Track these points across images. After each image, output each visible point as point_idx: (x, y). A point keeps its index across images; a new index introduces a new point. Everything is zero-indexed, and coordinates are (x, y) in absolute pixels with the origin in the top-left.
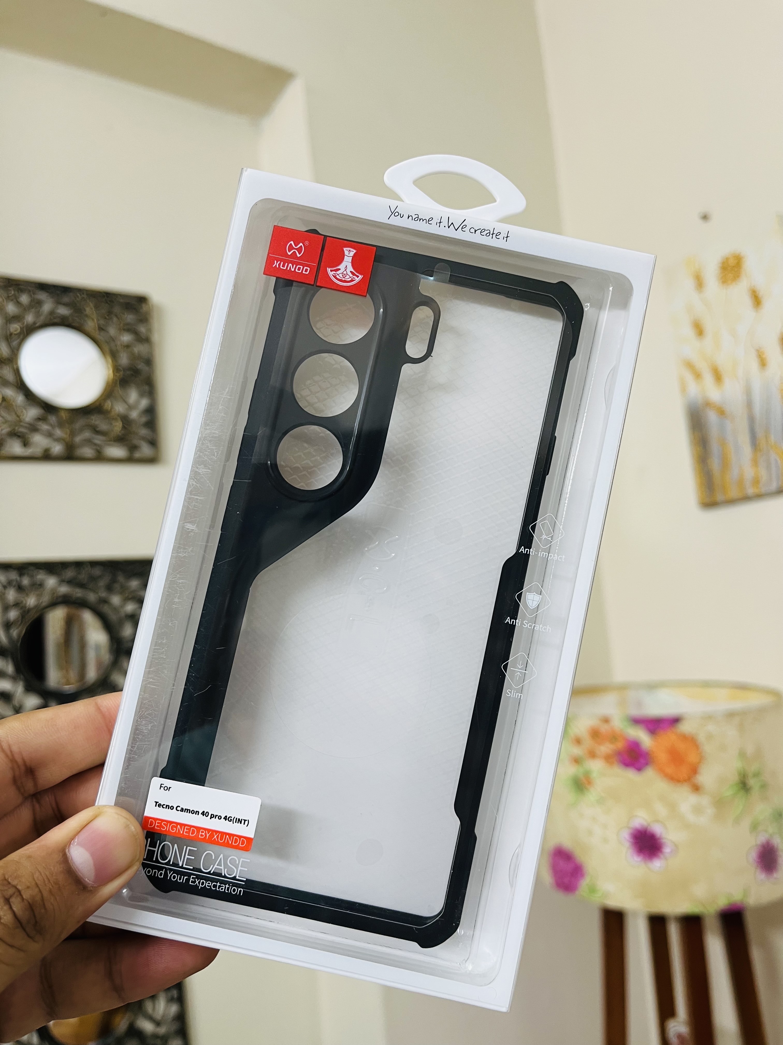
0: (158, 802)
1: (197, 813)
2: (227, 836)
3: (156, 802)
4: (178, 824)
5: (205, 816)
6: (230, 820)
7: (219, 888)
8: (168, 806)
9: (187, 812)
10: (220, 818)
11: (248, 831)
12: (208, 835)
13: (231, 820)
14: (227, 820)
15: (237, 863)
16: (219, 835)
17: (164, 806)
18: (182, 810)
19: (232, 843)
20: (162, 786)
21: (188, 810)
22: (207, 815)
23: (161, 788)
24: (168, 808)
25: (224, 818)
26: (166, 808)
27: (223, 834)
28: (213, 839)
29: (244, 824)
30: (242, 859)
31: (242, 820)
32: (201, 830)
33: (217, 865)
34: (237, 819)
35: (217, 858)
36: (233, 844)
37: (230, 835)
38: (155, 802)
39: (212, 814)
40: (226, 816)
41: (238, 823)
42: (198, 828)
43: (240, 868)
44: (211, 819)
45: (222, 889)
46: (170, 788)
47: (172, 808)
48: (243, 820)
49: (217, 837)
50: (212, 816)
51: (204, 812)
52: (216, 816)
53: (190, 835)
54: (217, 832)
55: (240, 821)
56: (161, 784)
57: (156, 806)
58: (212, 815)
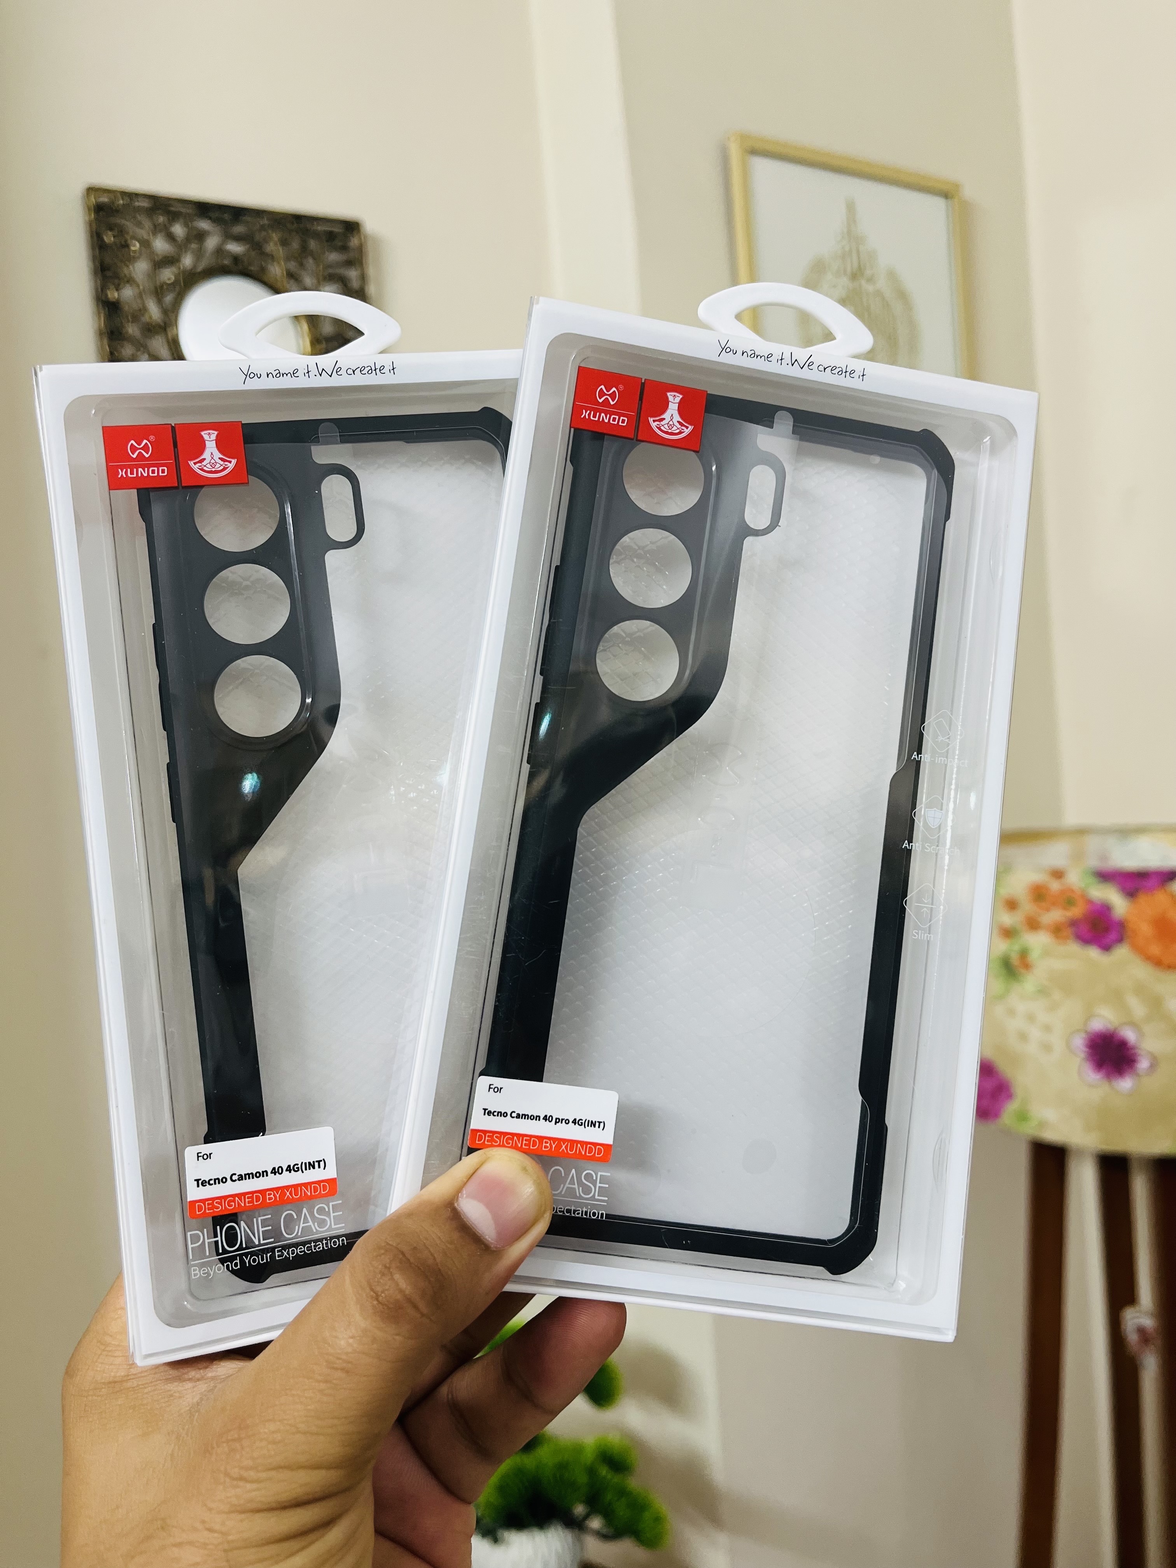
0: (487, 1109)
1: (538, 1118)
2: (579, 1145)
3: (485, 1110)
4: (513, 1135)
5: (548, 1121)
6: (580, 1124)
7: (574, 1213)
8: (500, 1114)
9: (525, 1118)
10: (567, 1122)
11: (605, 1136)
12: (554, 1146)
13: (582, 1123)
14: (577, 1124)
15: (594, 1178)
16: (568, 1144)
17: (496, 1114)
18: (518, 1116)
19: (585, 1153)
20: (491, 1086)
21: (525, 1116)
22: (550, 1120)
23: (491, 1089)
24: (501, 1116)
25: (573, 1122)
26: (498, 1116)
27: (573, 1142)
28: (560, 1151)
29: (599, 1127)
30: (600, 1174)
31: (595, 1122)
32: (544, 1140)
33: (569, 1184)
34: (589, 1121)
35: (567, 1174)
36: (587, 1154)
37: (583, 1143)
38: (483, 1109)
39: (557, 1117)
40: (575, 1119)
41: (591, 1126)
42: (542, 1139)
43: (598, 1185)
44: (555, 1124)
45: (578, 1214)
46: (501, 1088)
47: (505, 1115)
48: (598, 1122)
49: (566, 1147)
50: (558, 1120)
51: (546, 1116)
52: (562, 1120)
53: (531, 1147)
54: (564, 1140)
55: (593, 1124)
56: (490, 1085)
57: (485, 1114)
58: (556, 1119)
